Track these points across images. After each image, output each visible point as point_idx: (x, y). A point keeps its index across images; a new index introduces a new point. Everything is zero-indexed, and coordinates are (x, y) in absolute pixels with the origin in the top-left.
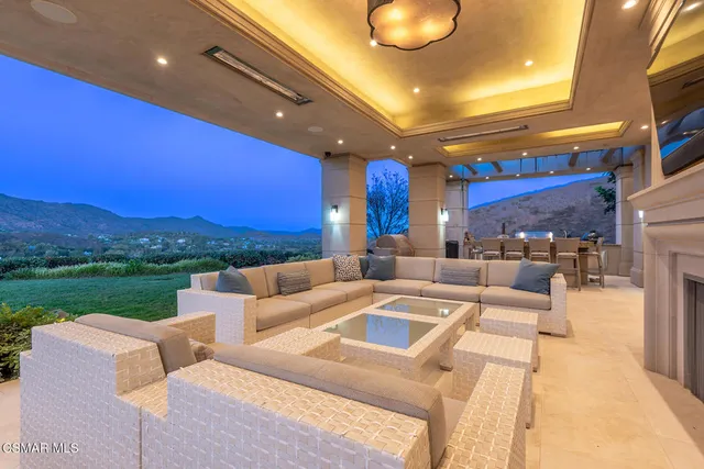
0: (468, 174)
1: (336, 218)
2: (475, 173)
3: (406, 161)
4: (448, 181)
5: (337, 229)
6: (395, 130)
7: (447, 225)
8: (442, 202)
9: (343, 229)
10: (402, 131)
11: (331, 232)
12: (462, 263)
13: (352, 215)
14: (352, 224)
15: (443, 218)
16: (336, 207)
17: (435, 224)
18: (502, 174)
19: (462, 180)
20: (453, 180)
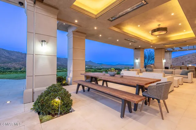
0: (171, 50)
1: (137, 61)
2: (174, 49)
3: (154, 48)
4: (165, 52)
5: (137, 64)
6: (152, 44)
7: (165, 63)
8: (164, 57)
9: (139, 64)
10: (154, 44)
11: (136, 64)
12: (170, 70)
13: (141, 61)
14: (141, 62)
15: (164, 61)
16: (137, 59)
17: (162, 63)
18: (182, 49)
19: (170, 51)
20: (167, 51)
